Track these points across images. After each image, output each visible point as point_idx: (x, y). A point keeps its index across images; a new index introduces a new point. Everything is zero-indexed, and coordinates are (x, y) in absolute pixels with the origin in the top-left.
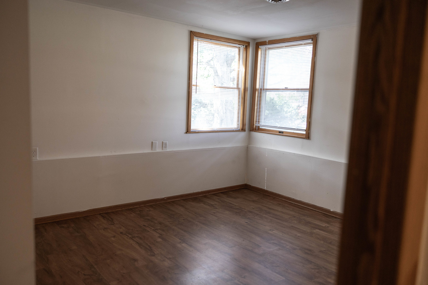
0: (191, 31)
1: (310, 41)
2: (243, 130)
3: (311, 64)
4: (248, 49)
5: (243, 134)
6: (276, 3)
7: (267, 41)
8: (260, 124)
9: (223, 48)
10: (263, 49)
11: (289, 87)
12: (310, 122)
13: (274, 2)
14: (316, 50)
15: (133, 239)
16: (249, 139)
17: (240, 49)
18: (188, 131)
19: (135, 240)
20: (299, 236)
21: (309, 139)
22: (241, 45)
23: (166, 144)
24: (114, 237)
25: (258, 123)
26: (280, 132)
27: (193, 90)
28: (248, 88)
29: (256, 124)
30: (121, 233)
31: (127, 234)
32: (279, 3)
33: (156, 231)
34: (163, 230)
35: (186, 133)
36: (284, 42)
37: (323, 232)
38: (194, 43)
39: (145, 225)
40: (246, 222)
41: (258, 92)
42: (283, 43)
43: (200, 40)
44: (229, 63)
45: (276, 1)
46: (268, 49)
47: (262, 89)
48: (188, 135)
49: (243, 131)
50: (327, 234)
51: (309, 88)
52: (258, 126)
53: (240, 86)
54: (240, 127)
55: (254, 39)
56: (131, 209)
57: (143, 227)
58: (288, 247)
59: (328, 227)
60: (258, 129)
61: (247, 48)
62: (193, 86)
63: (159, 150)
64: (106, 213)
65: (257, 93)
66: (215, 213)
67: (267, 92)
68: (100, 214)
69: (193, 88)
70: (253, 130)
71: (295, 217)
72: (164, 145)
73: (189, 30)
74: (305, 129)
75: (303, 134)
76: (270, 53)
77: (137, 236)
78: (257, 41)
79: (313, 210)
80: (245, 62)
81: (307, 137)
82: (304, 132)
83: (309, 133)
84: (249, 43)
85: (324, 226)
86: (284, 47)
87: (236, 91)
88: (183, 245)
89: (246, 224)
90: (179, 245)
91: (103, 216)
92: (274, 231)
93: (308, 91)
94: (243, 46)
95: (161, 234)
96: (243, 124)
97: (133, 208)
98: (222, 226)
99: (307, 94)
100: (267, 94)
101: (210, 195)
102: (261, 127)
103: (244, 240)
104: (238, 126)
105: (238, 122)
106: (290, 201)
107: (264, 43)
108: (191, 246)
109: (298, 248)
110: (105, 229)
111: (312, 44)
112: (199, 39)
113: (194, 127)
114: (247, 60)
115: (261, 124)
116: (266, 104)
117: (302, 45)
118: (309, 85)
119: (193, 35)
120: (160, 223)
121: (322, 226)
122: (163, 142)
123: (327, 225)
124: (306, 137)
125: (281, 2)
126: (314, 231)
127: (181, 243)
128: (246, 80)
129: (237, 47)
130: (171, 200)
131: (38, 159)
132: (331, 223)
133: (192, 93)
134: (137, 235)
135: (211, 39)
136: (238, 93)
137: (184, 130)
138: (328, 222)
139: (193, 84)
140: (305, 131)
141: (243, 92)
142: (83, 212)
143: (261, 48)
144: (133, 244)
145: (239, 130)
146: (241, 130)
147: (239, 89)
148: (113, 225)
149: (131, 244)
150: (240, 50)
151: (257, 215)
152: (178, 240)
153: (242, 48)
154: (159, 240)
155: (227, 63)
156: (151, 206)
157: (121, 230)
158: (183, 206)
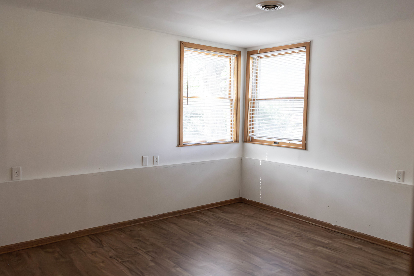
0: (181, 42)
1: (303, 49)
2: (237, 141)
3: (305, 72)
4: (239, 59)
5: (236, 146)
6: (270, 11)
7: (259, 50)
8: (253, 134)
9: (214, 57)
10: (254, 58)
11: (283, 96)
12: (306, 132)
13: (267, 10)
14: (309, 58)
15: (123, 263)
16: (243, 151)
17: (231, 58)
18: (180, 144)
19: (125, 264)
20: (301, 255)
21: (306, 149)
22: (232, 54)
23: (157, 159)
24: (103, 262)
25: (252, 134)
26: (275, 143)
27: (184, 102)
28: (241, 98)
29: (250, 135)
30: (111, 257)
31: (117, 259)
32: (273, 10)
33: (148, 253)
34: (156, 253)
35: (178, 146)
36: (277, 51)
37: (327, 250)
38: (184, 53)
39: (136, 247)
40: (244, 241)
41: (251, 102)
42: (275, 51)
43: (190, 51)
44: (218, 73)
45: (269, 9)
46: (260, 58)
47: (255, 99)
48: (180, 148)
49: (236, 143)
50: (330, 251)
51: (304, 97)
52: (252, 137)
53: (232, 97)
54: (234, 139)
55: (245, 49)
56: (121, 229)
57: (134, 249)
58: (290, 268)
59: (331, 243)
60: (252, 140)
61: (238, 57)
62: (184, 97)
63: (149, 165)
64: (95, 235)
65: (249, 103)
66: (210, 231)
67: (260, 102)
68: (88, 236)
69: (184, 100)
70: (247, 141)
71: (295, 233)
72: (154, 160)
73: (179, 41)
74: (302, 139)
75: (299, 145)
76: (262, 62)
77: (128, 261)
78: (248, 50)
79: (313, 224)
80: (237, 71)
81: (305, 147)
82: (301, 143)
83: (305, 143)
84: (240, 52)
85: (327, 242)
86: (276, 55)
87: (228, 102)
88: (178, 269)
89: (244, 242)
90: (173, 270)
91: (90, 238)
92: (274, 250)
93: (303, 100)
94: (234, 56)
95: (153, 258)
96: (237, 136)
97: (123, 228)
98: (219, 246)
99: (302, 103)
100: (260, 104)
101: (204, 210)
102: (254, 138)
103: (243, 261)
104: (231, 137)
105: (231, 133)
106: (288, 215)
107: (255, 52)
108: (185, 270)
109: (302, 269)
110: (93, 253)
111: (305, 52)
112: (190, 49)
113: (186, 139)
114: (239, 70)
115: (255, 134)
116: (259, 114)
117: (295, 53)
118: (304, 94)
119: (182, 45)
120: (152, 244)
121: (325, 243)
122: (154, 157)
123: (330, 241)
124: (302, 148)
125: (274, 9)
126: (317, 249)
127: (176, 267)
128: (238, 90)
129: (228, 57)
130: (163, 218)
131: (21, 179)
132: (335, 239)
133: (184, 105)
134: (128, 259)
135: (201, 50)
136: (230, 103)
137: (176, 143)
138: (331, 238)
139: (184, 95)
140: (302, 141)
141: (235, 103)
142: (69, 234)
143: (252, 57)
144: (123, 270)
145: (233, 141)
146: (235, 141)
147: (231, 99)
148: (101, 247)
149: (122, 270)
150: (231, 60)
151: (256, 232)
152: (172, 263)
153: (233, 58)
154: (152, 264)
155: (216, 73)
156: (143, 225)
157: (111, 254)
158: (176, 224)
